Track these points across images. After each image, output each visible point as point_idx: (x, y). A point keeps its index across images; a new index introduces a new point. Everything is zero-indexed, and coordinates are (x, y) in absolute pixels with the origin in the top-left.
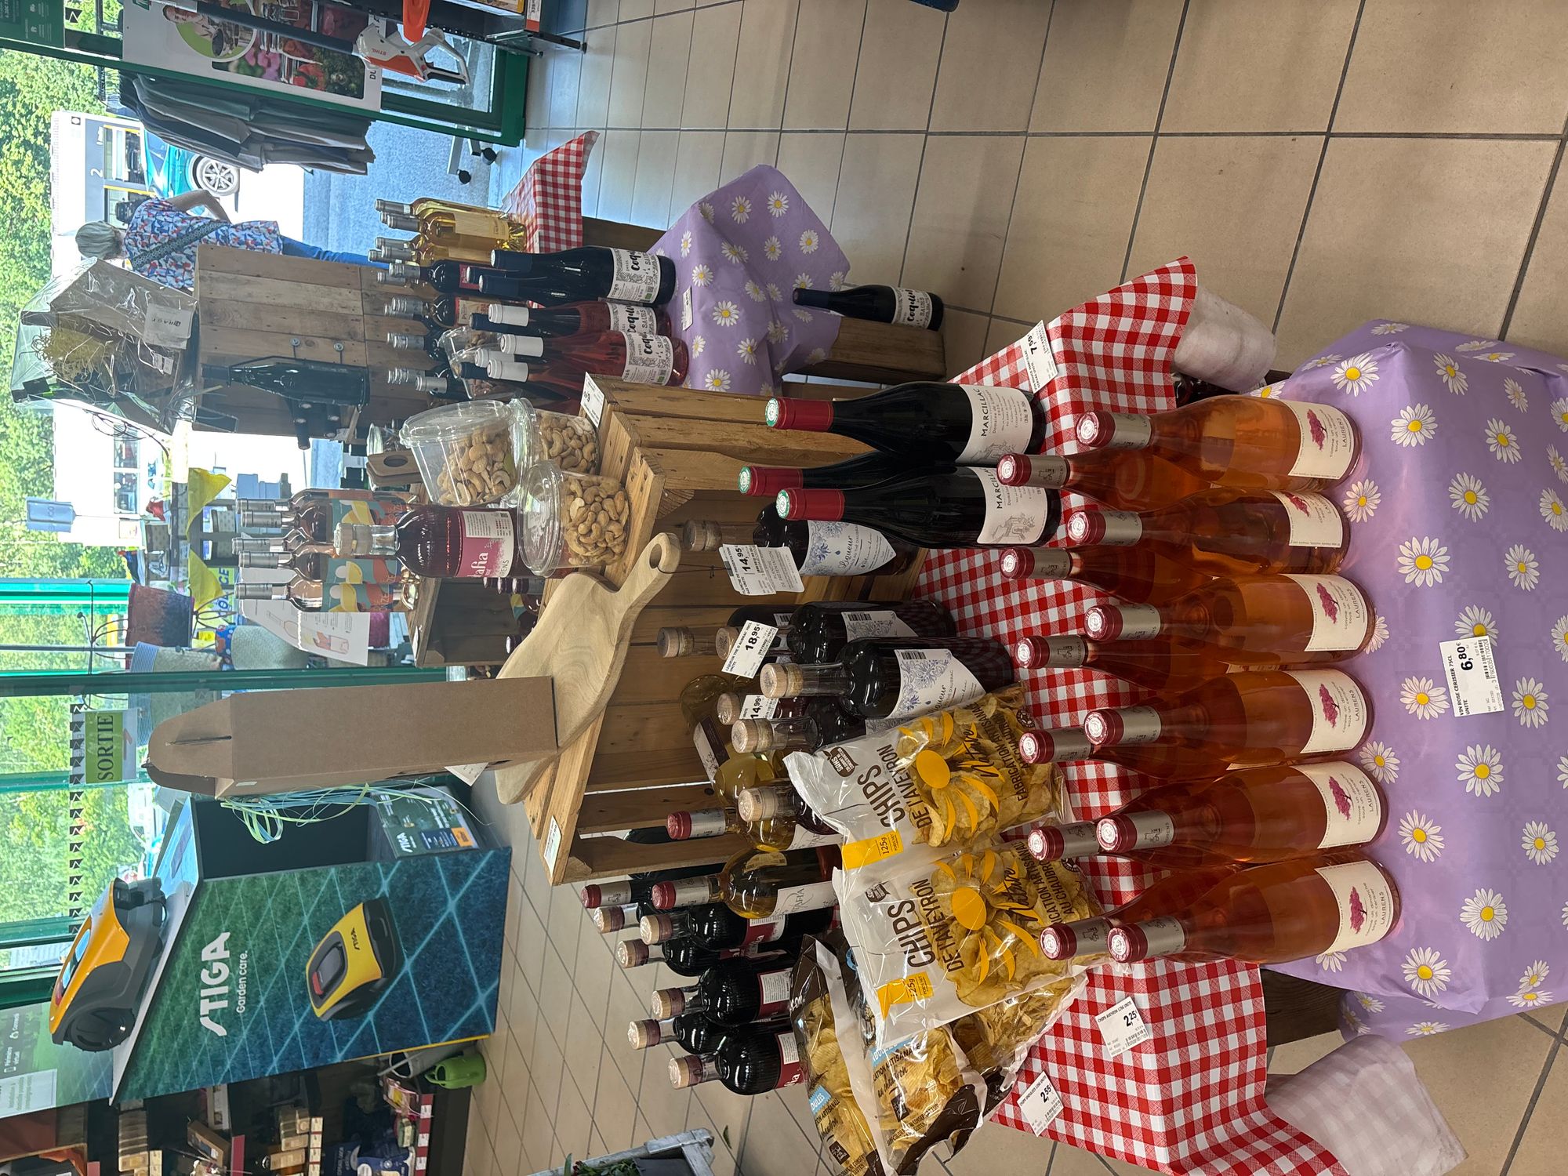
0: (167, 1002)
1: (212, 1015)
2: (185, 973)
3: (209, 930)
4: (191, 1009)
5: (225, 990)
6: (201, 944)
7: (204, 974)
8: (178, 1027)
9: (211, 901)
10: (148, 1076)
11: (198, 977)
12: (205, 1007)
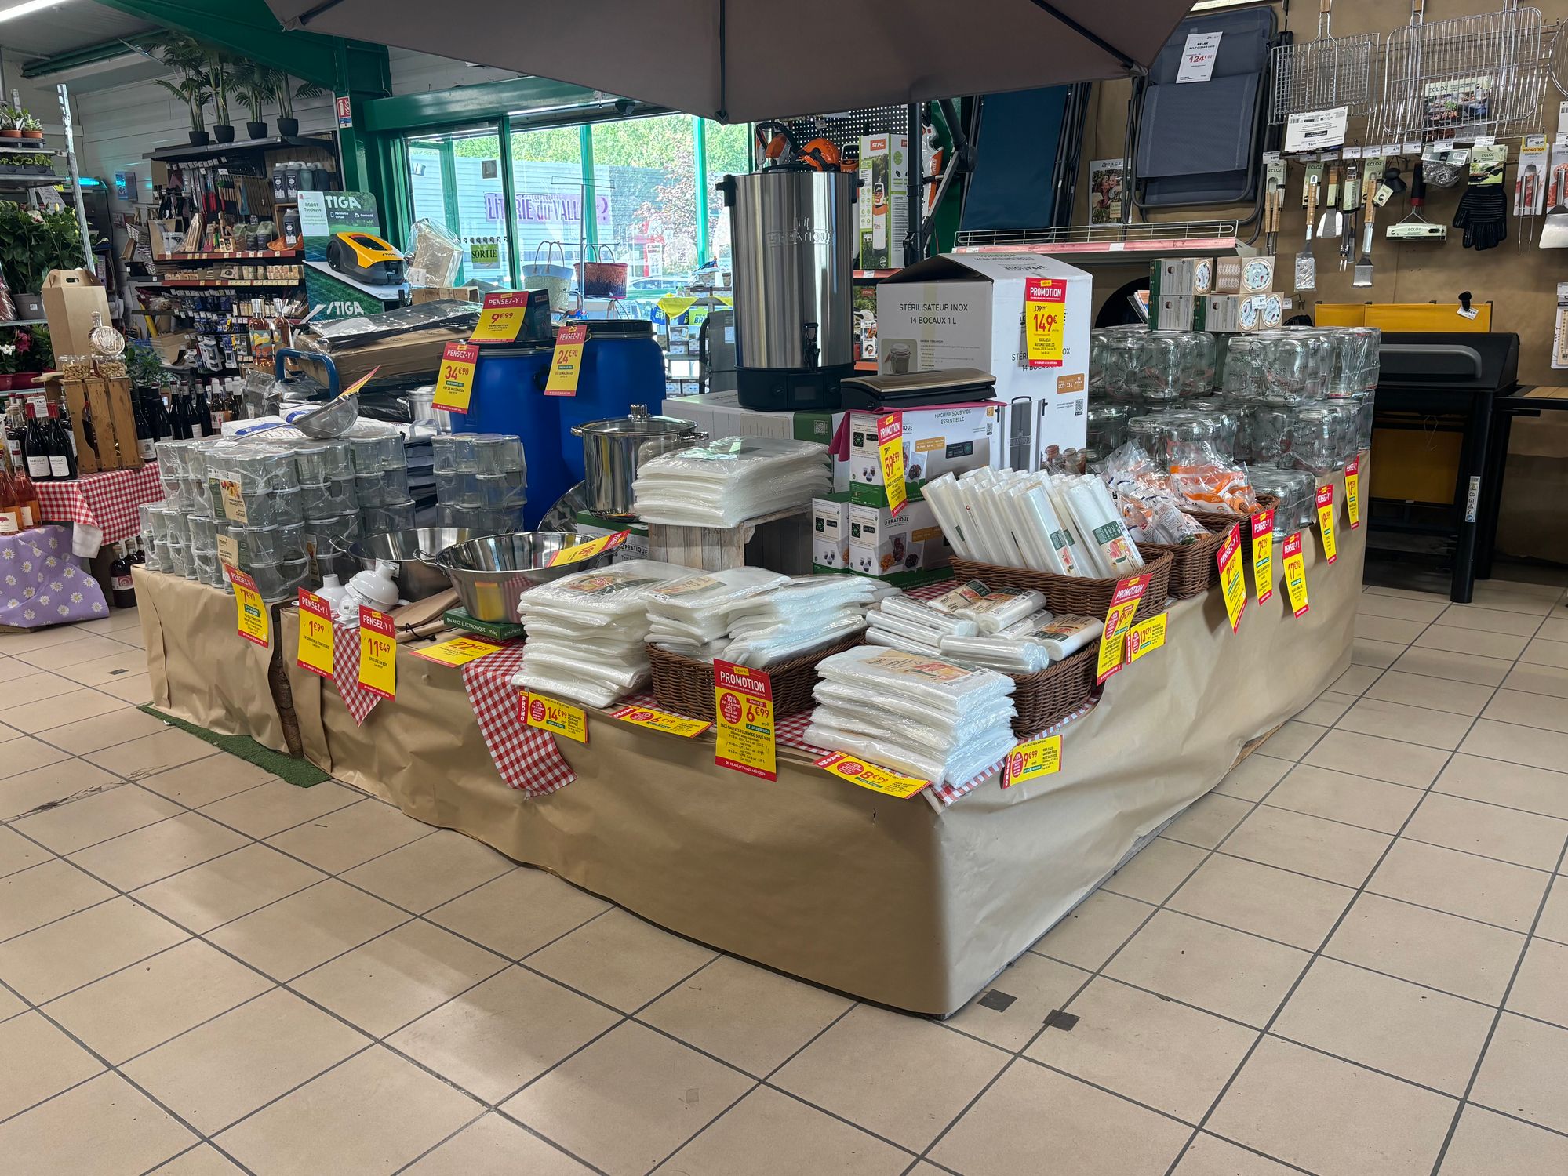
0: (339, 286)
1: (334, 307)
2: (349, 294)
3: (365, 305)
4: (337, 297)
5: (343, 313)
6: (360, 302)
7: (348, 303)
8: (330, 292)
9: (375, 305)
10: (312, 278)
11: (348, 300)
12: (337, 304)
